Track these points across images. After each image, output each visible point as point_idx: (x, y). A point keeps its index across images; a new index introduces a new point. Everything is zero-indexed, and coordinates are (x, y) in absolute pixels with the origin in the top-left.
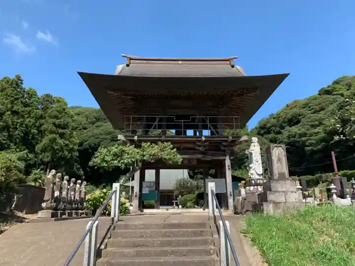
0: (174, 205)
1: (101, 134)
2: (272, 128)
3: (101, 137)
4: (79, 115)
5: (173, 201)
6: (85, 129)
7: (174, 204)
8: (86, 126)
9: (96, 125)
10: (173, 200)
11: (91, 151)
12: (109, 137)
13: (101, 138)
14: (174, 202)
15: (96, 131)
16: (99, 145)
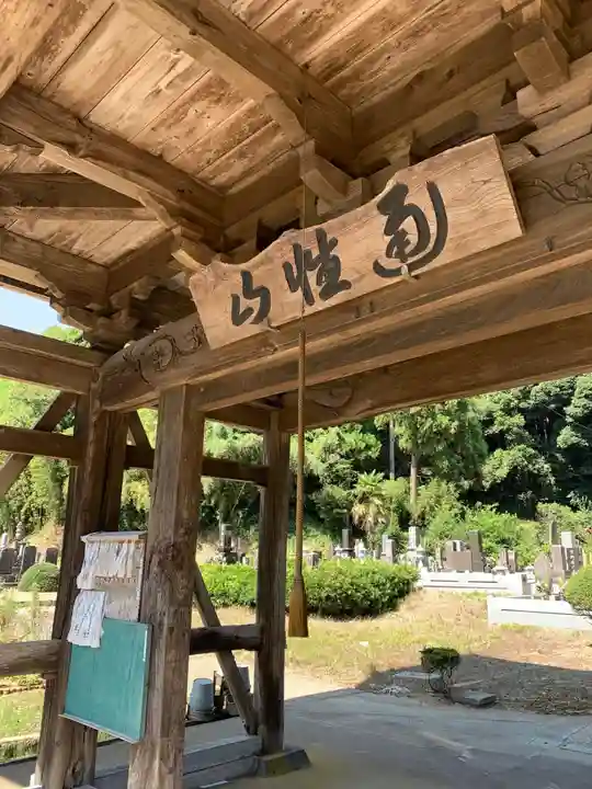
11: (553, 406)
16: (573, 388)
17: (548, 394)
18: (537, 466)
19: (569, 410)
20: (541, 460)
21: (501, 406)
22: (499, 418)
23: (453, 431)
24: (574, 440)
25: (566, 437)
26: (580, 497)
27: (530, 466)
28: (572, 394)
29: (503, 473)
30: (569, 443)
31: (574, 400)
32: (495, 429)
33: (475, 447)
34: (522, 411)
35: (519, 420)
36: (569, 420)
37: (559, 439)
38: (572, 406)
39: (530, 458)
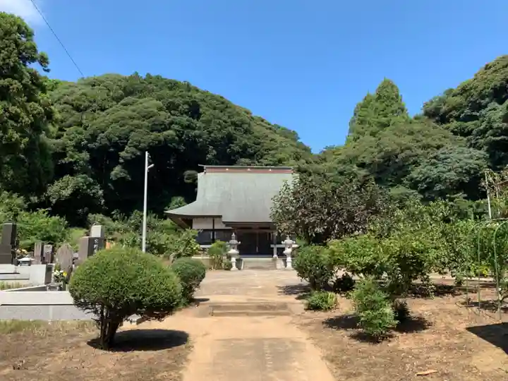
0: (275, 256)
1: (132, 118)
2: (454, 112)
3: (130, 122)
4: (94, 85)
5: (272, 246)
6: (103, 110)
7: (275, 251)
8: (106, 104)
9: (122, 102)
10: (273, 244)
11: (112, 150)
12: (146, 123)
13: (132, 125)
14: (275, 247)
15: (122, 113)
16: (127, 139)
17: (110, 140)
18: (93, 191)
19: (122, 154)
20: (98, 187)
21: (73, 143)
22: (70, 152)
23: (22, 146)
24: (122, 175)
25: (117, 172)
26: (120, 213)
27: (89, 190)
28: (126, 144)
29: (67, 193)
30: (119, 176)
31: (127, 148)
32: (66, 160)
33: (42, 165)
34: (89, 150)
35: (85, 155)
36: (121, 161)
37: (113, 173)
38: (124, 152)
39: (89, 186)
